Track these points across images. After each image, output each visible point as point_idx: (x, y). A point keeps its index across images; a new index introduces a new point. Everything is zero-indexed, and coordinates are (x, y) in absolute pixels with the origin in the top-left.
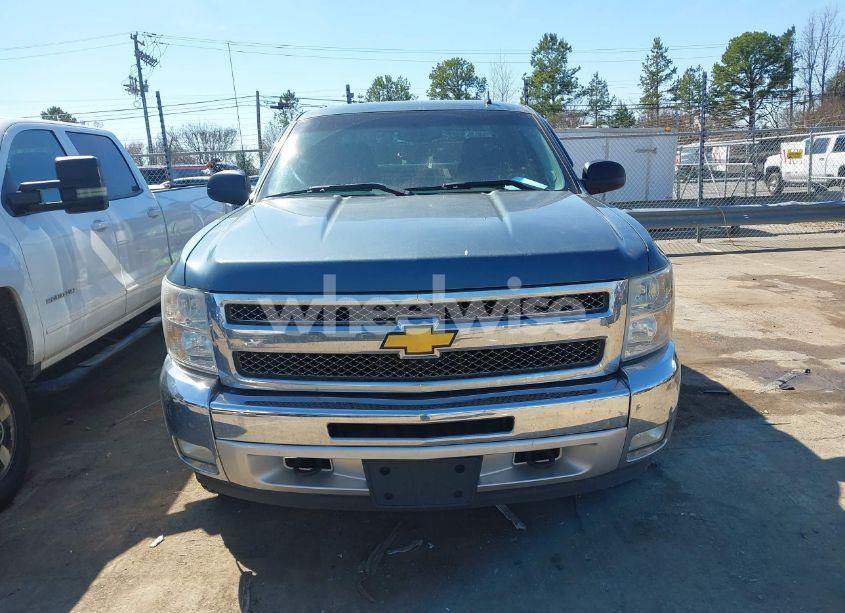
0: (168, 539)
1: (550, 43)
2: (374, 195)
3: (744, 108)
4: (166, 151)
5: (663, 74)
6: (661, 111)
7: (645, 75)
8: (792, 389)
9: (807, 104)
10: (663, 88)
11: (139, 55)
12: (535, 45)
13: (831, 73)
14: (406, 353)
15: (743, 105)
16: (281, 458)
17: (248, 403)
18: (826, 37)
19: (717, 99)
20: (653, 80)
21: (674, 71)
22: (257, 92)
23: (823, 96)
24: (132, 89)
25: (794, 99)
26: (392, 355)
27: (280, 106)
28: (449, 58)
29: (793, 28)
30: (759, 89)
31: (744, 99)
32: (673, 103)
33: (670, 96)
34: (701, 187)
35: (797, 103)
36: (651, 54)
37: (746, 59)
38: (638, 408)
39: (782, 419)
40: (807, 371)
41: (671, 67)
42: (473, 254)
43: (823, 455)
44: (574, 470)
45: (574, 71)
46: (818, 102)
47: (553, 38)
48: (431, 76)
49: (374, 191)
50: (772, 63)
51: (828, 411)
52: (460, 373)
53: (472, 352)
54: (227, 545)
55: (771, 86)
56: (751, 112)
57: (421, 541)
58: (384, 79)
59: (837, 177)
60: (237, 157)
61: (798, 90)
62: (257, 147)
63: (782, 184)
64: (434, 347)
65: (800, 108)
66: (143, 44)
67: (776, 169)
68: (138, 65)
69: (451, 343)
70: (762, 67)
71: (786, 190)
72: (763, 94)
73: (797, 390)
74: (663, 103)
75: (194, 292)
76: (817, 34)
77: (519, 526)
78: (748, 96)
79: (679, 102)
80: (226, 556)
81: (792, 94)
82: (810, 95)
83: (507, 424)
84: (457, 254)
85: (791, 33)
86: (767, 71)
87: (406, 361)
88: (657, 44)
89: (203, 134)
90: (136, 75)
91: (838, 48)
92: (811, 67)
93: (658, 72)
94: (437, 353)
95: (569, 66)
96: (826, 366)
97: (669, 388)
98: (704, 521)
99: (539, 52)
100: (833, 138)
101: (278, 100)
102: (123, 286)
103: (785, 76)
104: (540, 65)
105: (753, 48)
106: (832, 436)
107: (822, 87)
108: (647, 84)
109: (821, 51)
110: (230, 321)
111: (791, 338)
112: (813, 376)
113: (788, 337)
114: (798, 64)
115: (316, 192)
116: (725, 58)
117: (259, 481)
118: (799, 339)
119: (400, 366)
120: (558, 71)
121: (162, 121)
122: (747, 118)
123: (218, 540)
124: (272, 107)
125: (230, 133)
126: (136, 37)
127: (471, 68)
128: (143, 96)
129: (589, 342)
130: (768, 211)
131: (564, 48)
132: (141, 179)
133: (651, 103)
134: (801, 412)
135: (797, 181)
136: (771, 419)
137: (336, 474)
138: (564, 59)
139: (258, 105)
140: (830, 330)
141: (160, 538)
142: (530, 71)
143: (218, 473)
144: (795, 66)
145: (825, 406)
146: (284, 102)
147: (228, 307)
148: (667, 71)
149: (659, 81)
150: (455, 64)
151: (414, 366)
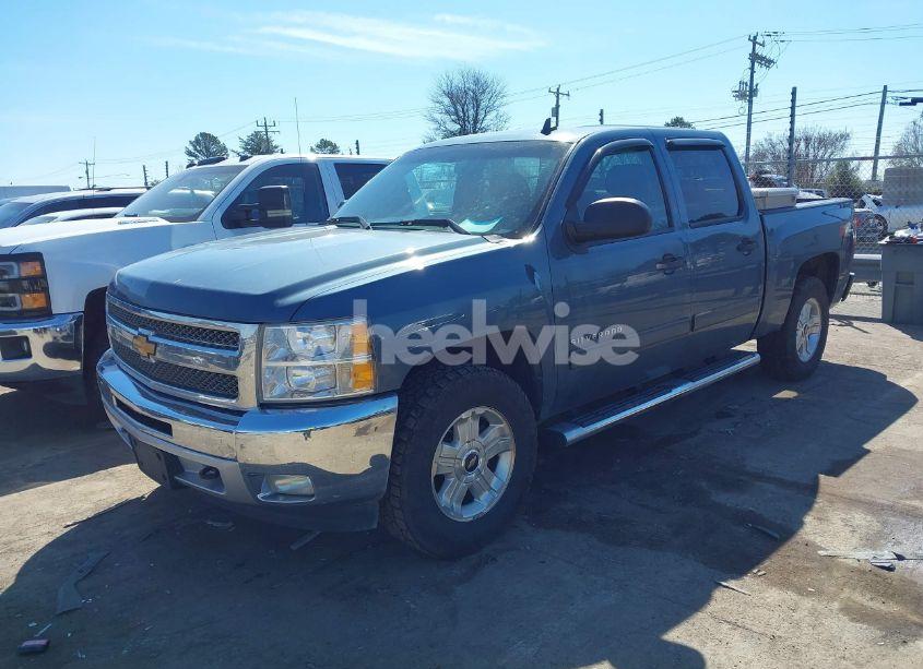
11: (754, 57)
22: (885, 87)
24: (740, 95)
27: (913, 102)
66: (763, 45)
68: (752, 68)
90: (747, 79)
126: (755, 38)
128: (750, 102)
139: (883, 103)
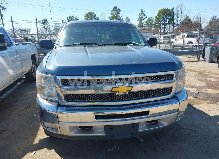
0: (37, 152)
1: (115, 9)
2: (93, 46)
3: (163, 27)
4: (14, 34)
5: (144, 18)
6: (143, 27)
7: (139, 18)
8: (197, 98)
9: (177, 27)
10: (144, 21)
12: (112, 9)
13: (182, 19)
14: (118, 93)
15: (163, 26)
16: (78, 126)
17: (67, 110)
18: (181, 11)
19: (156, 25)
20: (141, 19)
21: (146, 17)
22: (36, 19)
23: (180, 25)
25: (174, 25)
26: (114, 94)
27: (43, 23)
28: (89, 12)
29: (174, 8)
30: (166, 23)
31: (163, 25)
32: (146, 25)
33: (145, 23)
34: (160, 46)
35: (175, 26)
36: (140, 13)
37: (163, 15)
38: (181, 106)
39: (198, 106)
40: (198, 93)
41: (145, 16)
42: (137, 63)
43: (211, 115)
44: (163, 125)
45: (122, 16)
46: (179, 26)
47: (116, 8)
48: (84, 16)
49: (93, 45)
50: (169, 16)
51: (208, 103)
52: (133, 98)
53: (136, 92)
54: (57, 152)
55: (169, 22)
56: (164, 28)
57: (115, 147)
58: (72, 17)
59: (187, 44)
60: (31, 36)
61: (175, 23)
62: (36, 34)
63: (174, 46)
64: (126, 91)
65: (175, 27)
67: (173, 42)
69: (131, 90)
70: (167, 17)
71: (175, 47)
72: (167, 24)
73: (198, 98)
74: (143, 25)
75: (50, 75)
76: (179, 10)
77: (141, 140)
78: (164, 24)
79: (147, 25)
80: (57, 156)
81: (174, 24)
82: (178, 24)
83: (147, 113)
84: (132, 63)
85: (173, 9)
86: (168, 18)
87: (118, 95)
88: (142, 11)
89: (20, 30)
91: (184, 13)
92: (178, 17)
93: (142, 17)
94: (127, 93)
95: (120, 15)
96: (202, 91)
97: (186, 101)
98: (189, 135)
99: (113, 11)
100: (186, 35)
101: (42, 21)
102: (10, 73)
103: (172, 20)
104: (113, 14)
105: (165, 12)
106: (211, 110)
107: (181, 22)
108: (140, 20)
109: (180, 14)
110: (63, 85)
111: (191, 84)
112: (200, 94)
113: (190, 84)
114: (175, 17)
115: (76, 45)
116: (158, 15)
117: (72, 134)
118: (193, 85)
119: (116, 97)
120: (118, 16)
121: (13, 25)
122: (163, 30)
123: (53, 151)
124: (41, 23)
125: (29, 30)
127: (95, 15)
128: (2, 19)
129: (168, 88)
130: (176, 52)
131: (119, 10)
132: (12, 41)
133: (141, 25)
134: (201, 104)
135: (178, 45)
136: (195, 106)
137: (95, 130)
138: (119, 13)
139: (37, 22)
140: (199, 82)
141: (34, 152)
142: (111, 16)
143: (58, 132)
144: (174, 17)
145: (206, 102)
146: (44, 22)
147: (62, 80)
148: (144, 17)
149: (143, 20)
150: (91, 13)
151: (120, 97)
